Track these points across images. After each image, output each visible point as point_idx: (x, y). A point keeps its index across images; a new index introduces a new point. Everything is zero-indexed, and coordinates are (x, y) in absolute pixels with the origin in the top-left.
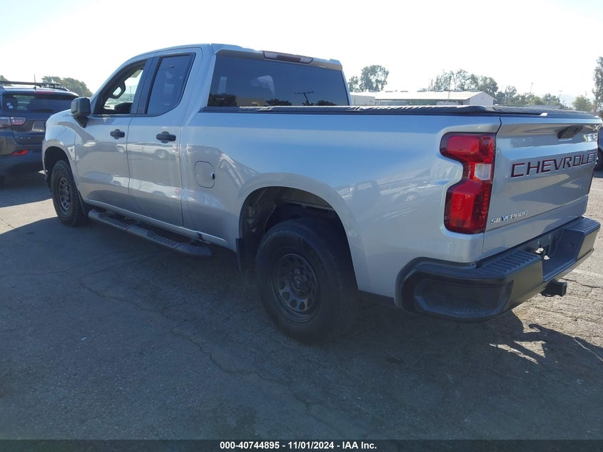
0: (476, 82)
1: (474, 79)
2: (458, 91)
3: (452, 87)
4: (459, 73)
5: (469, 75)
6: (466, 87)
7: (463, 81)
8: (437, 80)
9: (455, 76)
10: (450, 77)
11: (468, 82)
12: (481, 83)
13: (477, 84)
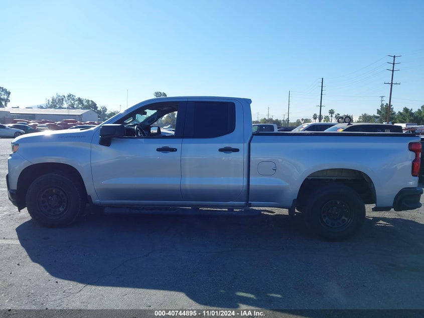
0: (82, 103)
1: (80, 100)
2: (70, 109)
3: (65, 105)
4: (69, 96)
5: (76, 97)
6: (75, 106)
7: (73, 102)
8: (53, 100)
9: (66, 98)
10: (63, 99)
11: (76, 102)
12: (85, 104)
13: (83, 105)
